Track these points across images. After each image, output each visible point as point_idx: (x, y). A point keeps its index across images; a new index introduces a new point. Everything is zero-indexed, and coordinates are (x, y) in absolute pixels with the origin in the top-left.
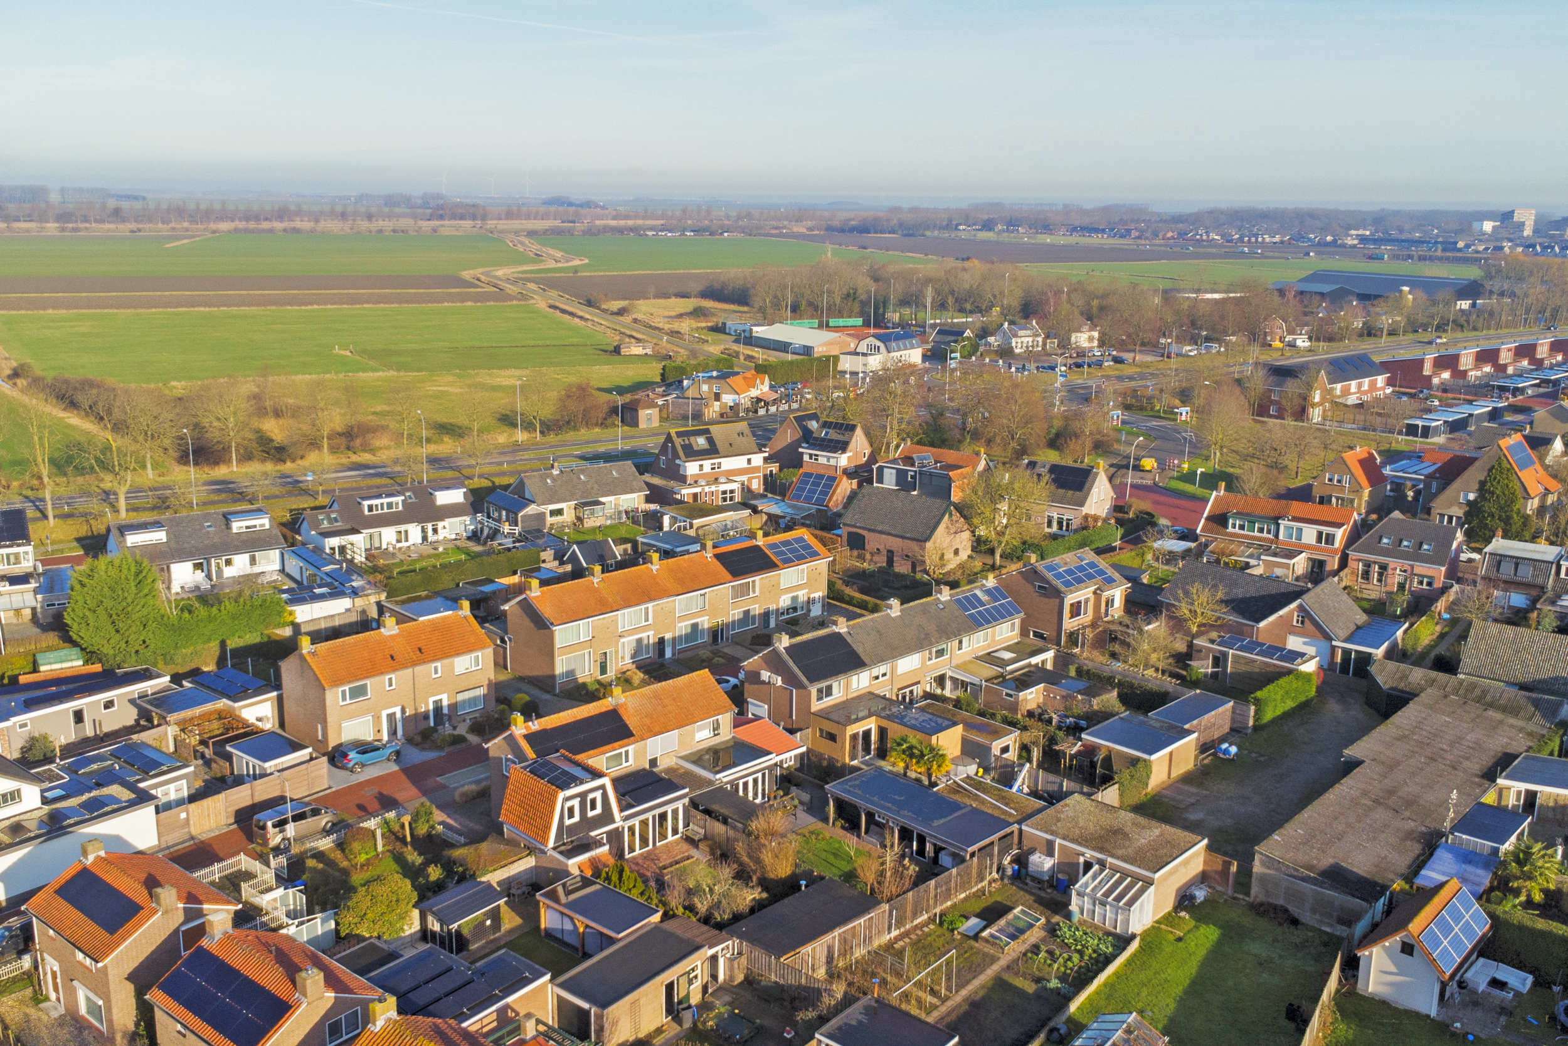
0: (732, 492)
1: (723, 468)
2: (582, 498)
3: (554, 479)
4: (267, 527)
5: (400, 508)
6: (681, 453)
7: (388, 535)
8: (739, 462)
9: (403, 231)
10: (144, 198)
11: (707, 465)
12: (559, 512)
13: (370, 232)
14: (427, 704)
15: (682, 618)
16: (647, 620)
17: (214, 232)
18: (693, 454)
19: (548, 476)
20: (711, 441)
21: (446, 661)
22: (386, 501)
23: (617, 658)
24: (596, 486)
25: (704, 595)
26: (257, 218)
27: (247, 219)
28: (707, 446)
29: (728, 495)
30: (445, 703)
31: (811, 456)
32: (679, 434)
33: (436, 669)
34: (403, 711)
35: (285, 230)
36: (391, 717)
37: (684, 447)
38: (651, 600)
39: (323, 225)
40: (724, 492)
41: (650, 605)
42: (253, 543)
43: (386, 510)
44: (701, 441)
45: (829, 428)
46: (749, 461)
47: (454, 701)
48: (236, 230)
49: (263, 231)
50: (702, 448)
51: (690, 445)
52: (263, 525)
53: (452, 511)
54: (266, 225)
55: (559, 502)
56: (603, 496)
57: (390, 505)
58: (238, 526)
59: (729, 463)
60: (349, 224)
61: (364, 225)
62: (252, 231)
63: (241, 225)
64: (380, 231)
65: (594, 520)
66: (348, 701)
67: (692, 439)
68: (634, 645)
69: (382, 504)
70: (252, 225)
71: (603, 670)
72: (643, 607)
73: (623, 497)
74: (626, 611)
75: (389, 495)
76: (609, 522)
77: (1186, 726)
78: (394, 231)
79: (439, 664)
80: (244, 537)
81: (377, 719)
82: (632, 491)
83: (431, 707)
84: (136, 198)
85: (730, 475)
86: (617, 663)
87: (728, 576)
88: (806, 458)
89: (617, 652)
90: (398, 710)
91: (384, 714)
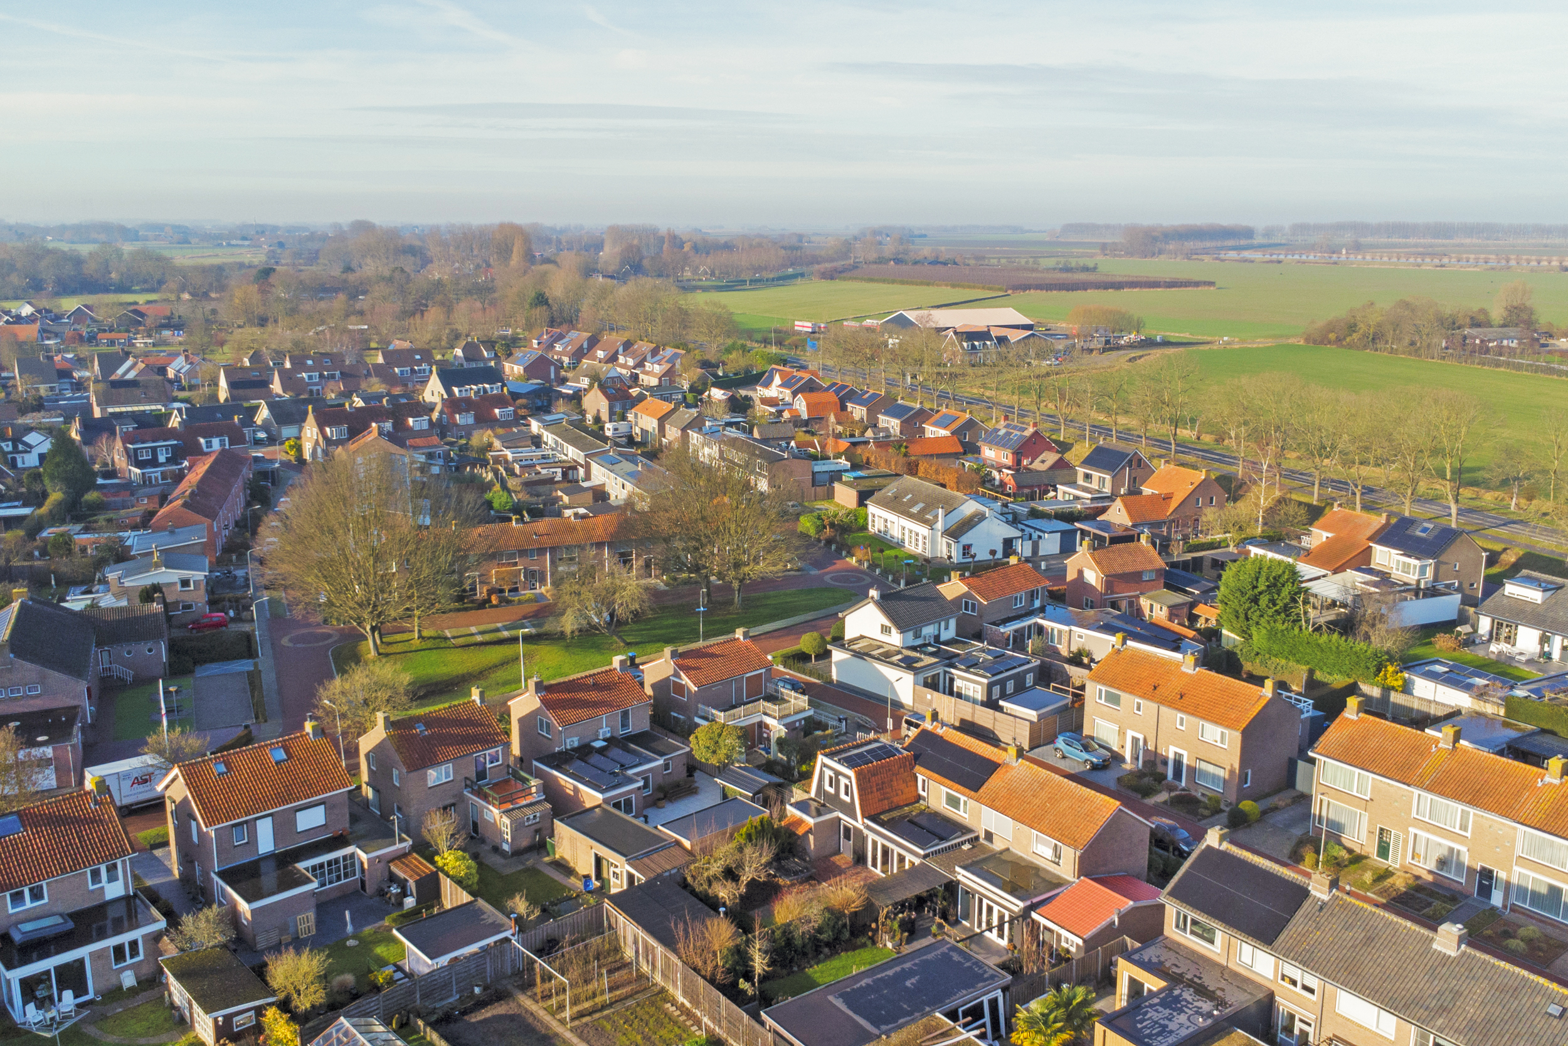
14: (1167, 751)
16: (1463, 827)
21: (1193, 719)
23: (1405, 850)
30: (1185, 761)
33: (1182, 720)
34: (1147, 742)
36: (1135, 741)
38: (1471, 802)
41: (1471, 811)
47: (1193, 764)
66: (1103, 701)
71: (1384, 850)
72: (1459, 805)
74: (1428, 795)
79: (1185, 718)
81: (1122, 733)
83: (1172, 756)
86: (1405, 856)
89: (1406, 841)
90: (1141, 737)
91: (1130, 734)
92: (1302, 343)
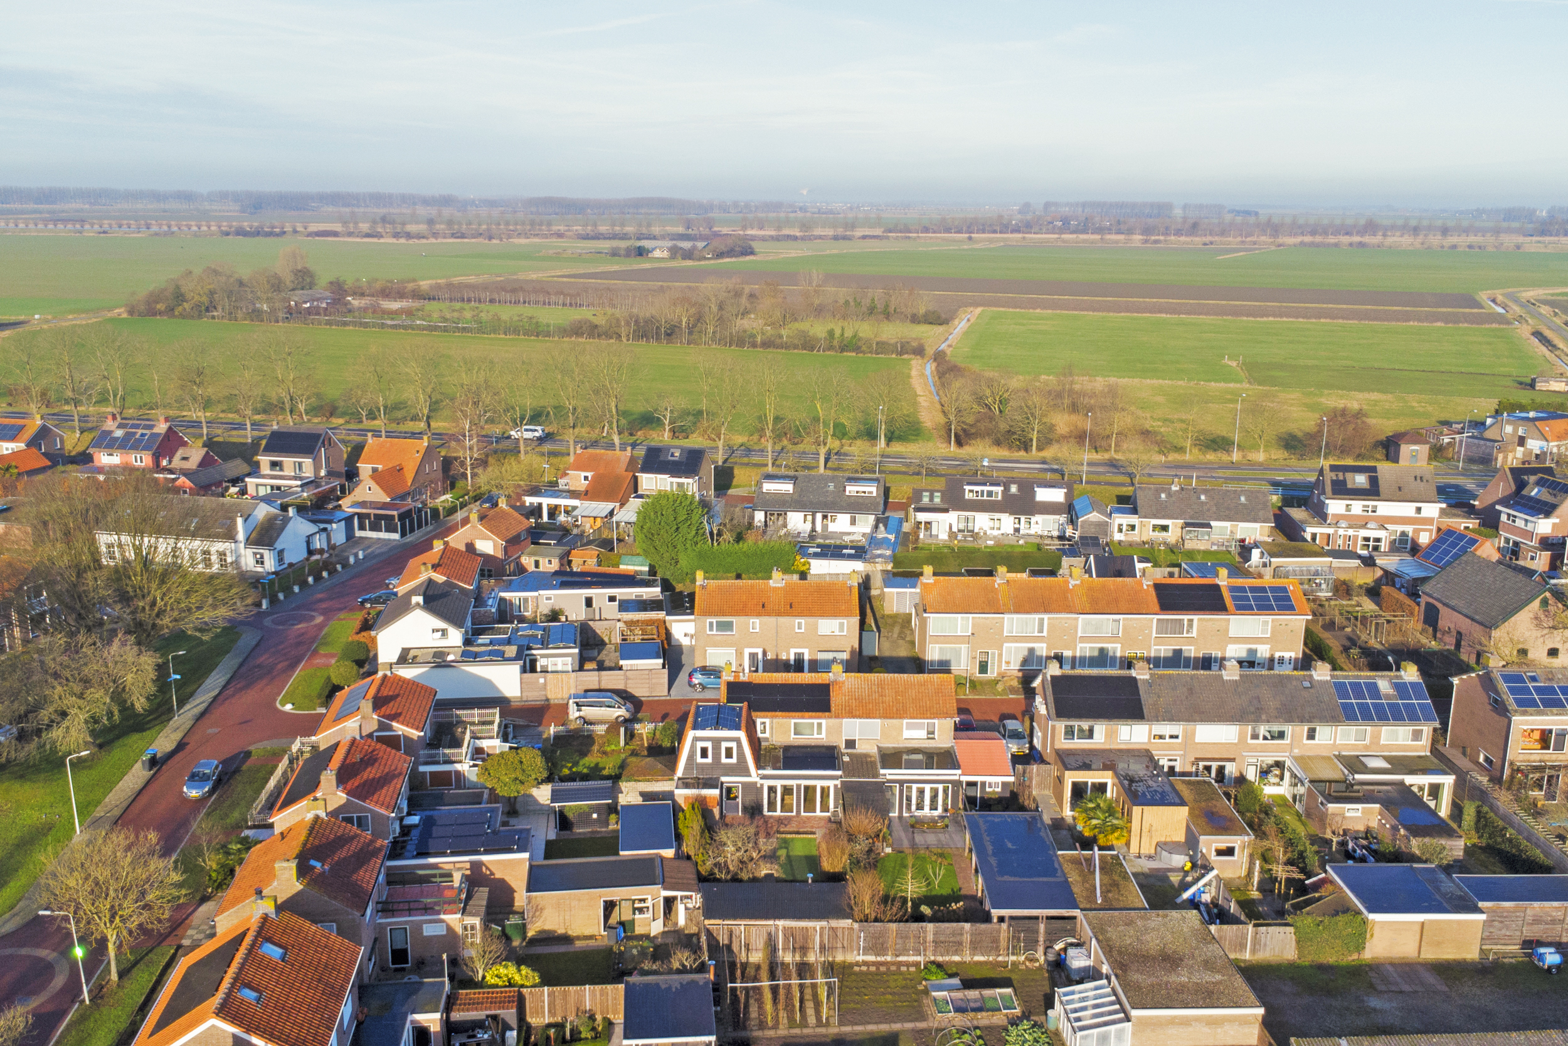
0: (1378, 540)
1: (1379, 513)
2: (1191, 518)
3: (1170, 494)
4: (875, 494)
5: (1000, 498)
6: (1328, 488)
7: (982, 521)
8: (1407, 509)
9: (1480, 247)
10: (1256, 214)
11: (1357, 507)
12: (1165, 528)
13: (1443, 247)
14: (788, 654)
15: (1083, 639)
16: (1041, 631)
17: (1279, 246)
18: (1342, 490)
19: (1163, 490)
20: (1374, 481)
21: (811, 620)
22: (986, 488)
23: (1000, 661)
24: (1214, 509)
25: (1119, 621)
26: (1325, 233)
27: (1313, 233)
28: (1367, 486)
29: (1371, 543)
30: (806, 657)
31: (1509, 515)
32: (1333, 468)
33: (799, 624)
34: (765, 653)
35: (1351, 245)
36: (753, 656)
37: (1334, 483)
38: (1046, 611)
39: (1390, 240)
40: (1367, 539)
41: (1046, 617)
42: (856, 507)
43: (985, 498)
44: (1361, 480)
45: (1543, 486)
46: (1419, 510)
47: (814, 657)
48: (1302, 244)
49: (1329, 245)
50: (1359, 486)
51: (1344, 482)
52: (871, 493)
53: (1049, 508)
54: (1332, 239)
55: (1163, 517)
56: (1216, 520)
57: (990, 494)
58: (851, 489)
59: (1385, 508)
60: (1420, 239)
61: (1435, 240)
62: (1317, 245)
63: (1308, 239)
64: (1454, 247)
65: (1198, 542)
66: (714, 632)
67: (1349, 475)
68: (1026, 653)
69: (983, 492)
70: (1318, 239)
71: (983, 668)
72: (1037, 616)
73: (1242, 525)
74: (1015, 616)
75: (992, 485)
76: (1215, 548)
77: (1481, 904)
78: (1470, 247)
79: (803, 621)
80: (852, 500)
81: (739, 654)
82: (1255, 521)
83: (792, 657)
84: (1247, 213)
85: (1382, 523)
86: (1000, 666)
87: (1157, 608)
88: (1504, 518)
89: (1000, 655)
90: (760, 651)
91: (747, 652)
92: (125, 315)
